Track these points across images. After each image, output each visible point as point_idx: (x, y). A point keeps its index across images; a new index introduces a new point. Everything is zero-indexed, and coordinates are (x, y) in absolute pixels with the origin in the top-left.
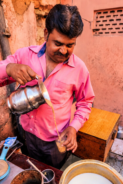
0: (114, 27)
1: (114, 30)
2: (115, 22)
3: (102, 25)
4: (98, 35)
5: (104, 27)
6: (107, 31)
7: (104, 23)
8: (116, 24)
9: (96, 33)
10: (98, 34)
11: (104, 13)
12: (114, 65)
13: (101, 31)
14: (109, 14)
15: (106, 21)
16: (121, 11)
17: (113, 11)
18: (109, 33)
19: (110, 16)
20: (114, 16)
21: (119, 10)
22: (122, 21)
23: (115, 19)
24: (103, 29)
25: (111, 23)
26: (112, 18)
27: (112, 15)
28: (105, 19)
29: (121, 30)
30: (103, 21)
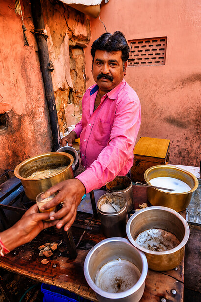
0: (150, 57)
1: (151, 60)
2: (151, 52)
3: (138, 55)
4: (134, 65)
5: (140, 57)
6: (143, 61)
7: (140, 53)
8: (152, 54)
9: (131, 63)
10: (133, 64)
11: (139, 43)
12: (153, 96)
13: (136, 61)
14: (144, 44)
15: (141, 51)
16: (157, 41)
17: (147, 40)
18: (145, 63)
19: (146, 46)
20: (150, 46)
21: (155, 40)
22: (158, 51)
23: (151, 48)
24: (138, 59)
25: (147, 53)
26: (147, 47)
27: (147, 45)
28: (140, 48)
29: (157, 60)
30: (138, 51)
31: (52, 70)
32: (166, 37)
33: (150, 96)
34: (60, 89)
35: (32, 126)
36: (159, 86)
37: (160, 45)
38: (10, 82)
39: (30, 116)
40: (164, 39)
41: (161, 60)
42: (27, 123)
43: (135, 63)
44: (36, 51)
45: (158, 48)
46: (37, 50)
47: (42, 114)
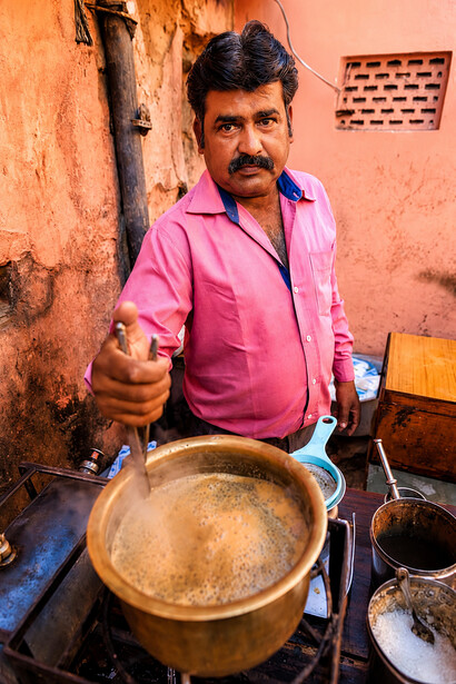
0: (398, 106)
1: (397, 115)
2: (401, 92)
3: (363, 100)
4: (350, 128)
5: (368, 105)
6: (377, 116)
7: (369, 95)
8: (402, 99)
9: (344, 121)
10: (348, 123)
11: (369, 65)
13: (357, 116)
14: (383, 69)
15: (375, 88)
16: (420, 62)
17: (395, 61)
18: (381, 122)
19: (387, 75)
20: (399, 75)
21: (415, 59)
22: (422, 92)
23: (400, 83)
24: (364, 111)
25: (390, 95)
26: (392, 80)
27: (392, 72)
28: (371, 82)
29: (418, 115)
30: (366, 88)
31: (144, 131)
32: (449, 54)
33: (389, 214)
34: (159, 186)
35: (84, 299)
36: (415, 188)
37: (429, 74)
38: (25, 165)
39: (78, 268)
40: (441, 59)
41: (427, 117)
42: (71, 291)
43: (352, 122)
44: (100, 70)
45: (422, 82)
46: (101, 65)
47: (112, 260)
